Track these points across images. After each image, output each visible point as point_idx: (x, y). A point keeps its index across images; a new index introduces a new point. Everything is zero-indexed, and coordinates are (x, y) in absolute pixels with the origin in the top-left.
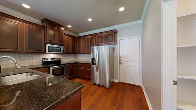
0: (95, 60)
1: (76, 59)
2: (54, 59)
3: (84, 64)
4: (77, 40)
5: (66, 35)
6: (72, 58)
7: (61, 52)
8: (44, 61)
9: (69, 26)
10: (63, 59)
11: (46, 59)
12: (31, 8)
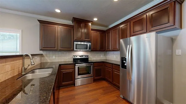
0: (126, 61)
1: (106, 58)
2: (82, 56)
3: (112, 64)
4: (106, 34)
5: (93, 30)
6: (102, 56)
7: (88, 49)
8: (74, 58)
9: (95, 19)
10: (91, 57)
11: (75, 56)
12: (61, 11)
